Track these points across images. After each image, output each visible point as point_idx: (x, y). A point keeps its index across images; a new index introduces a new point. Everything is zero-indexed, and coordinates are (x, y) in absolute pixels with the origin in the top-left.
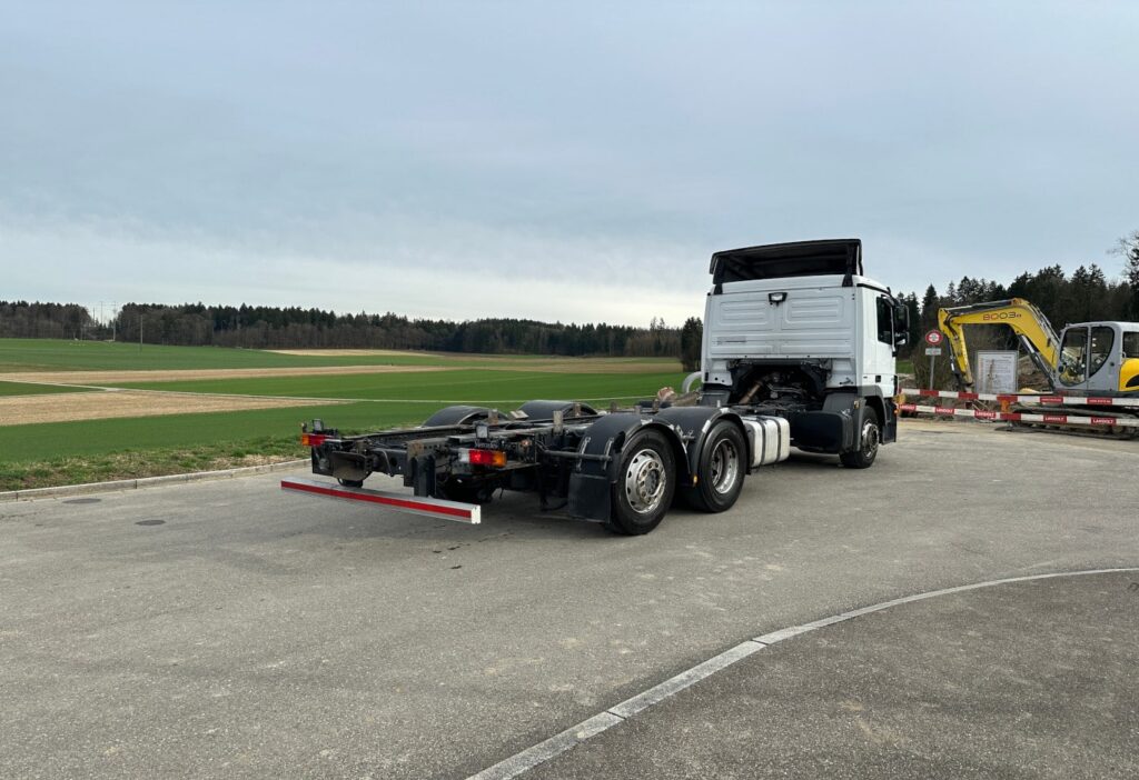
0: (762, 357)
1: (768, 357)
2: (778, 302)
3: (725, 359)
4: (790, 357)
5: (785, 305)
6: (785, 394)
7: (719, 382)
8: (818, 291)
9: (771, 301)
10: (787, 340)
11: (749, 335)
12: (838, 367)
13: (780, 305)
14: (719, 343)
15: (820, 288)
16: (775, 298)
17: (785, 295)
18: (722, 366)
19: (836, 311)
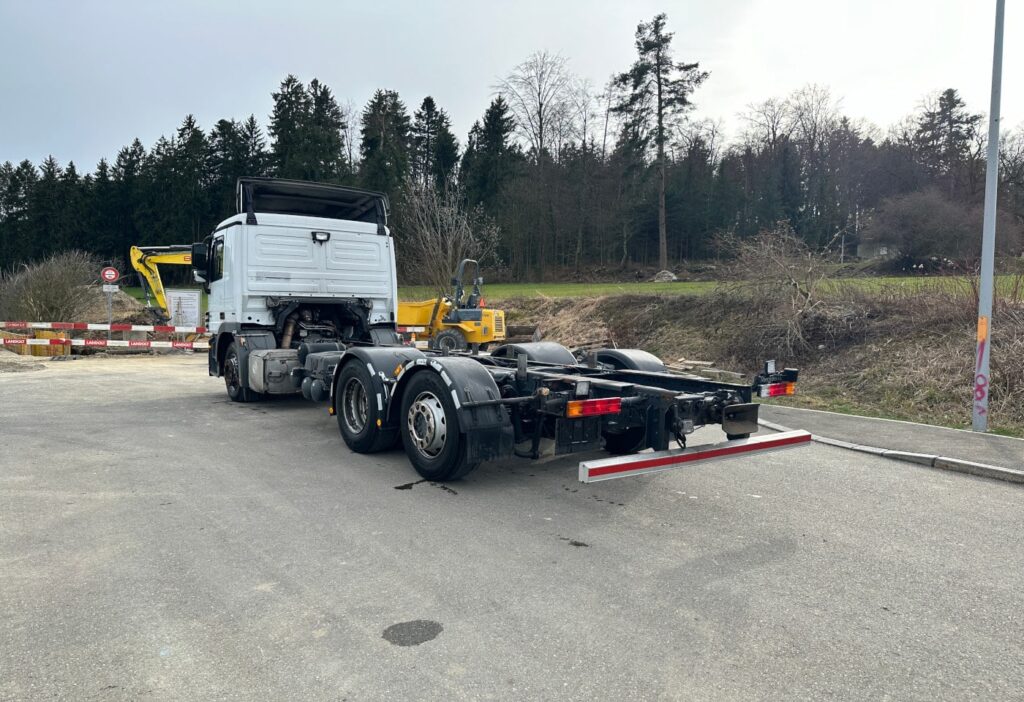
0: (308, 295)
1: (314, 295)
2: (321, 242)
3: (263, 297)
4: (336, 296)
5: (328, 244)
6: (317, 332)
7: (253, 321)
8: (356, 235)
9: (314, 239)
10: (333, 280)
11: (293, 273)
12: (377, 306)
13: (324, 244)
14: (258, 278)
15: (359, 233)
16: (319, 237)
17: (329, 235)
18: (260, 305)
19: (375, 255)
